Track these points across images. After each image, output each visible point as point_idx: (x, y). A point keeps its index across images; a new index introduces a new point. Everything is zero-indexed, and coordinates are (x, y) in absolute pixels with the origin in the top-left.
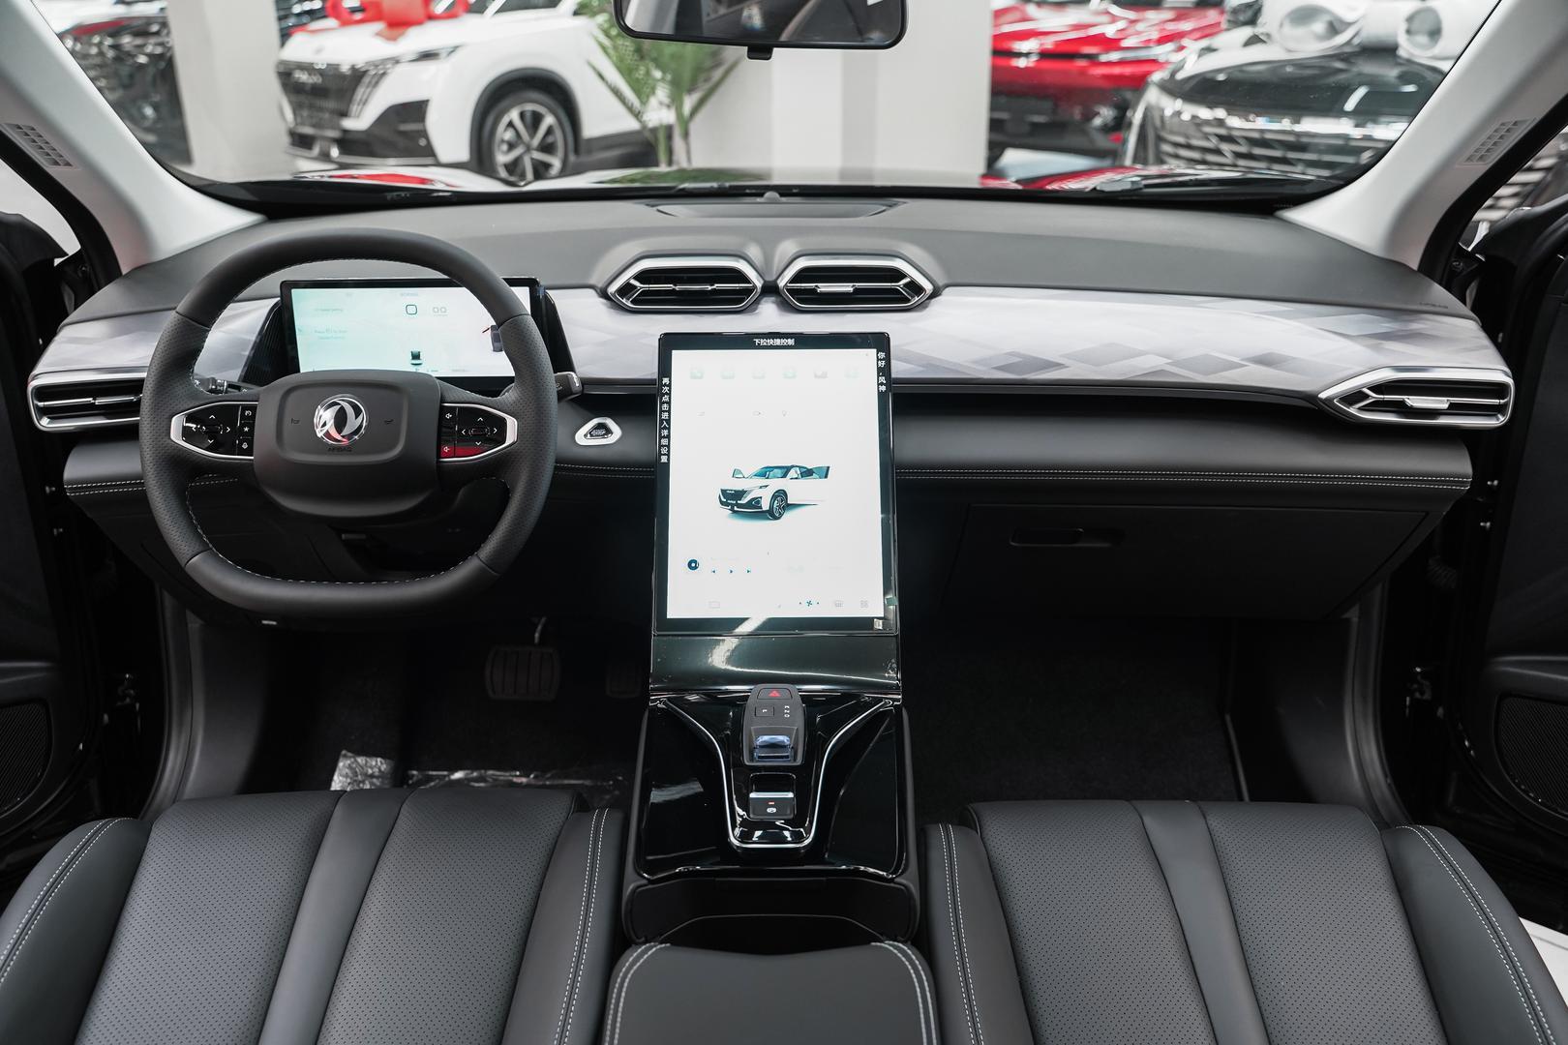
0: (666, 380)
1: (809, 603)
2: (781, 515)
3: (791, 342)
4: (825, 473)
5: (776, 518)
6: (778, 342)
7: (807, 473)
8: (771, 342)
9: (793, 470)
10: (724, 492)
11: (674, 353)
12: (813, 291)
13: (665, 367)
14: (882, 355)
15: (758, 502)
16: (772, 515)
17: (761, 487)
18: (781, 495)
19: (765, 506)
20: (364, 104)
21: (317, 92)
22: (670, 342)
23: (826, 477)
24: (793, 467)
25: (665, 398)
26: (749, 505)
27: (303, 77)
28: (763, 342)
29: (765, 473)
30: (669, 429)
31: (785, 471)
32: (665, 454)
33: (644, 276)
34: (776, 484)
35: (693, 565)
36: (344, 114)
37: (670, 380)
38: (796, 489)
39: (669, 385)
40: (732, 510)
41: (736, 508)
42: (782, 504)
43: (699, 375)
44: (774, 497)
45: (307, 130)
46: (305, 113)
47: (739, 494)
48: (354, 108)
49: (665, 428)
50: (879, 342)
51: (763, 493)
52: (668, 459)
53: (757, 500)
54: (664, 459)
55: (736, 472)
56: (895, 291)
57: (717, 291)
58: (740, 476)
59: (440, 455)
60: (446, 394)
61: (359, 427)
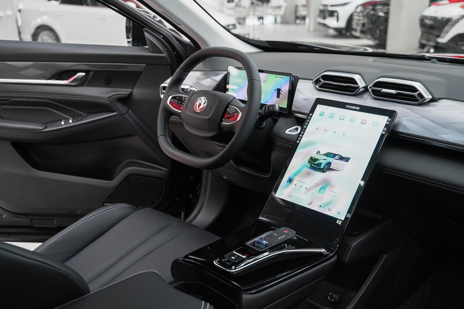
0: (311, 114)
1: (320, 206)
2: (326, 171)
3: (358, 108)
4: (347, 160)
5: (324, 172)
6: (354, 107)
7: (341, 158)
8: (351, 107)
9: (337, 156)
10: (311, 157)
11: (318, 105)
12: (380, 91)
13: (313, 110)
14: (390, 119)
15: (321, 165)
16: (323, 171)
17: (324, 159)
18: (329, 164)
19: (322, 167)
20: (447, 33)
21: (431, 27)
22: (319, 101)
23: (347, 162)
24: (338, 155)
25: (308, 120)
26: (317, 165)
27: (428, 22)
28: (348, 107)
29: (328, 155)
31: (335, 155)
32: (299, 140)
33: (325, 77)
34: (329, 159)
35: (290, 180)
36: (438, 36)
37: (312, 115)
38: (335, 163)
40: (311, 165)
41: (312, 165)
42: (328, 167)
43: (322, 115)
44: (326, 164)
45: (424, 42)
47: (316, 160)
48: (443, 34)
49: (303, 131)
50: (391, 114)
51: (323, 161)
52: (299, 142)
53: (320, 164)
54: (298, 141)
55: (319, 152)
56: (414, 96)
57: (347, 86)
58: (319, 153)
59: (221, 121)
60: (233, 103)
61: (204, 107)
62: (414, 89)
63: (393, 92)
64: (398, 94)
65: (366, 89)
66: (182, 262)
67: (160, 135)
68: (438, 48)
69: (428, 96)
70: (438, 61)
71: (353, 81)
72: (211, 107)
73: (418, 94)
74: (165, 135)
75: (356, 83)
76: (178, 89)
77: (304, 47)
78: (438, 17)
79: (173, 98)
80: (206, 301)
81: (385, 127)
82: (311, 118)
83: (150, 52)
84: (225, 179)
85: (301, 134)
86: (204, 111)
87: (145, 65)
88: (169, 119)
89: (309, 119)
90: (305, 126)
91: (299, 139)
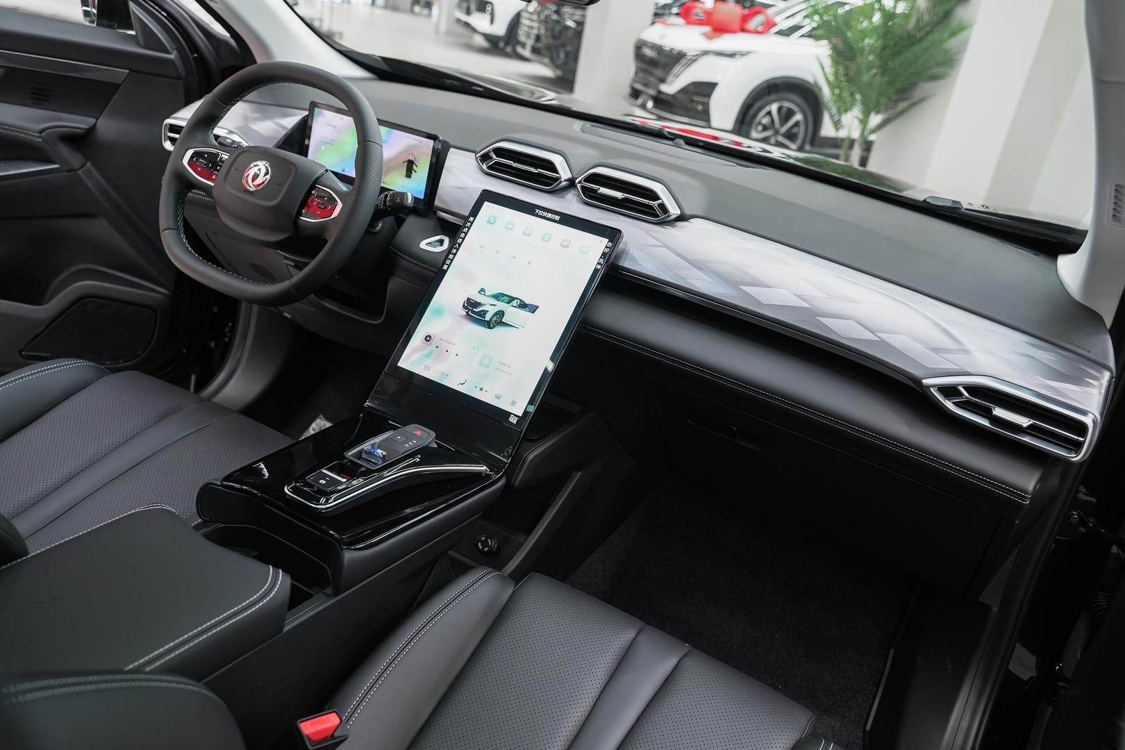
0: (471, 219)
1: (481, 389)
2: (494, 327)
3: (557, 218)
4: (533, 309)
5: (490, 327)
6: (550, 215)
7: (523, 305)
8: (545, 214)
9: (515, 301)
10: (469, 299)
11: (486, 203)
12: (595, 191)
13: (475, 211)
14: (610, 244)
15: (485, 314)
16: (489, 325)
17: (491, 305)
18: (501, 314)
19: (487, 318)
20: (677, 77)
21: (652, 63)
22: (487, 196)
23: (533, 313)
24: (517, 299)
25: (466, 229)
26: (478, 313)
27: (648, 52)
28: (541, 213)
29: (498, 297)
30: (458, 250)
31: (511, 299)
32: (447, 264)
33: (500, 152)
34: (501, 306)
35: (428, 338)
36: (663, 81)
37: (474, 220)
38: (512, 314)
39: (472, 223)
40: (467, 313)
41: (470, 313)
42: (498, 320)
43: (492, 222)
44: (496, 314)
45: (639, 86)
46: (641, 75)
47: (477, 304)
48: (670, 78)
49: (456, 248)
50: (613, 235)
51: (490, 310)
52: (448, 268)
53: (485, 312)
54: (445, 267)
55: (482, 290)
56: (651, 207)
57: (539, 174)
58: (483, 293)
59: (299, 213)
60: (323, 180)
61: (263, 182)
62: (653, 196)
63: (619, 195)
64: (626, 200)
65: (572, 183)
66: (221, 488)
67: (165, 228)
68: (663, 103)
69: (674, 211)
70: (687, 143)
71: (550, 166)
72: (278, 184)
73: (658, 205)
74: (177, 228)
75: (554, 170)
76: (208, 136)
77: (455, 82)
78: (665, 47)
79: (195, 154)
80: (276, 566)
81: (601, 258)
82: (471, 226)
83: (139, 45)
84: (286, 318)
85: (452, 254)
86: (264, 191)
87: (128, 71)
88: (185, 195)
89: (468, 227)
90: (459, 241)
91: (448, 262)
